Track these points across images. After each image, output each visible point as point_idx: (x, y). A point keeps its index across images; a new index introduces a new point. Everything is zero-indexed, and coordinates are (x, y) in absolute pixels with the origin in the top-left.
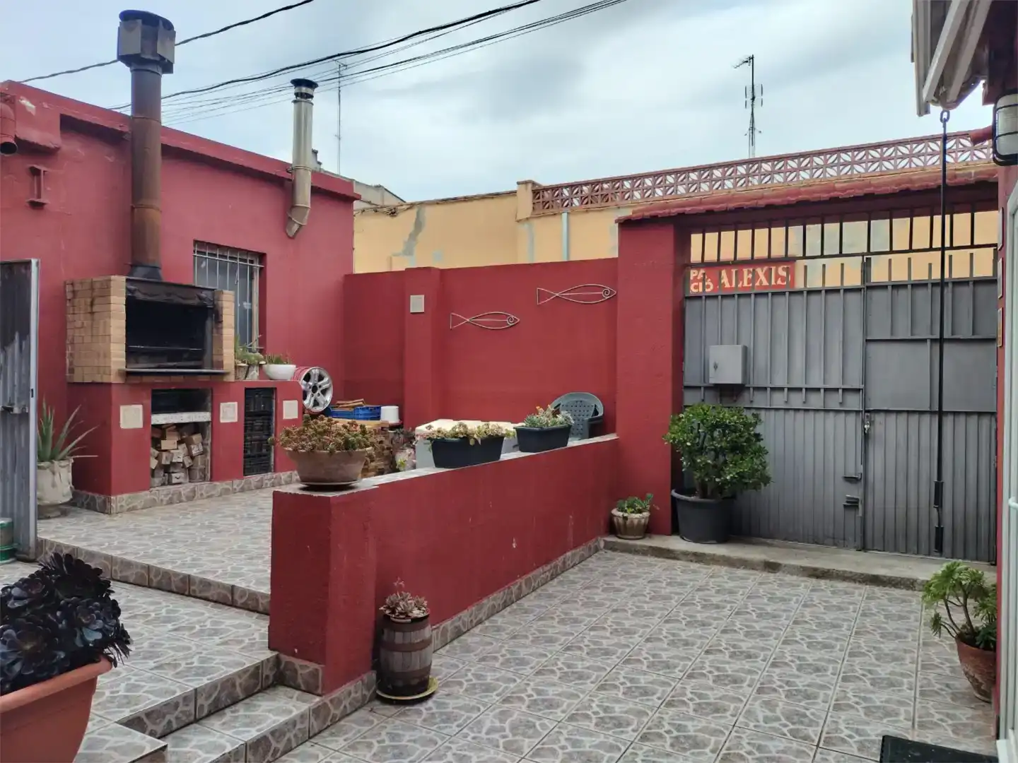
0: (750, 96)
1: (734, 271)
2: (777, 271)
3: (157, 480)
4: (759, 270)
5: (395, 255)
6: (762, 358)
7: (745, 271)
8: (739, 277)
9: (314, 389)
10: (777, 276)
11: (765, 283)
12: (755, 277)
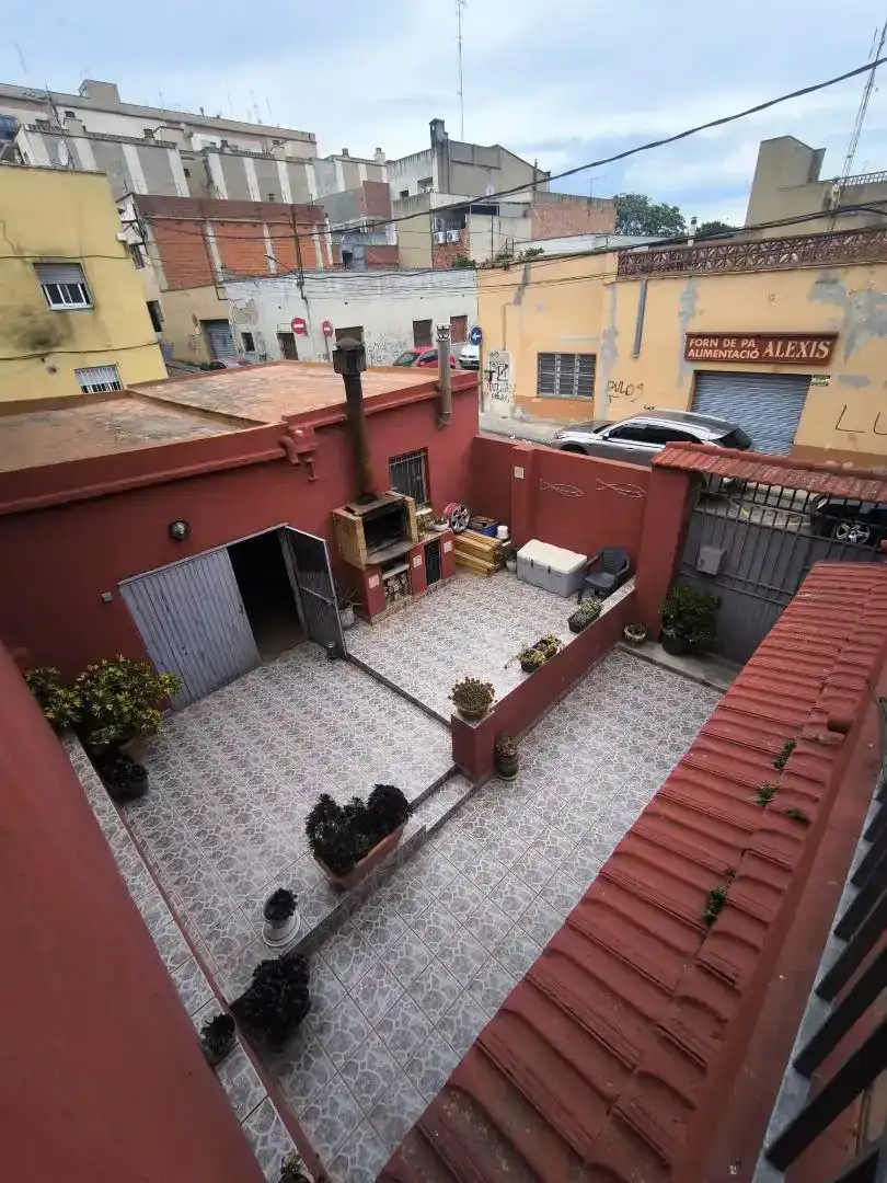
0: (879, 40)
1: (780, 344)
2: (817, 346)
3: (388, 600)
4: (802, 343)
5: (508, 304)
6: (735, 560)
7: (790, 343)
8: (784, 349)
9: (459, 518)
10: (817, 350)
11: (805, 355)
12: (798, 349)
